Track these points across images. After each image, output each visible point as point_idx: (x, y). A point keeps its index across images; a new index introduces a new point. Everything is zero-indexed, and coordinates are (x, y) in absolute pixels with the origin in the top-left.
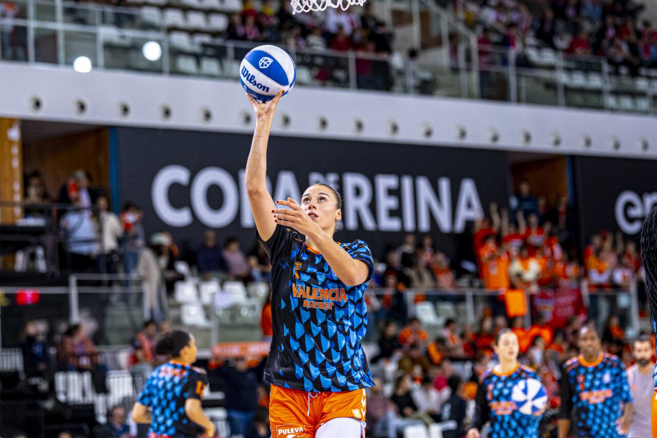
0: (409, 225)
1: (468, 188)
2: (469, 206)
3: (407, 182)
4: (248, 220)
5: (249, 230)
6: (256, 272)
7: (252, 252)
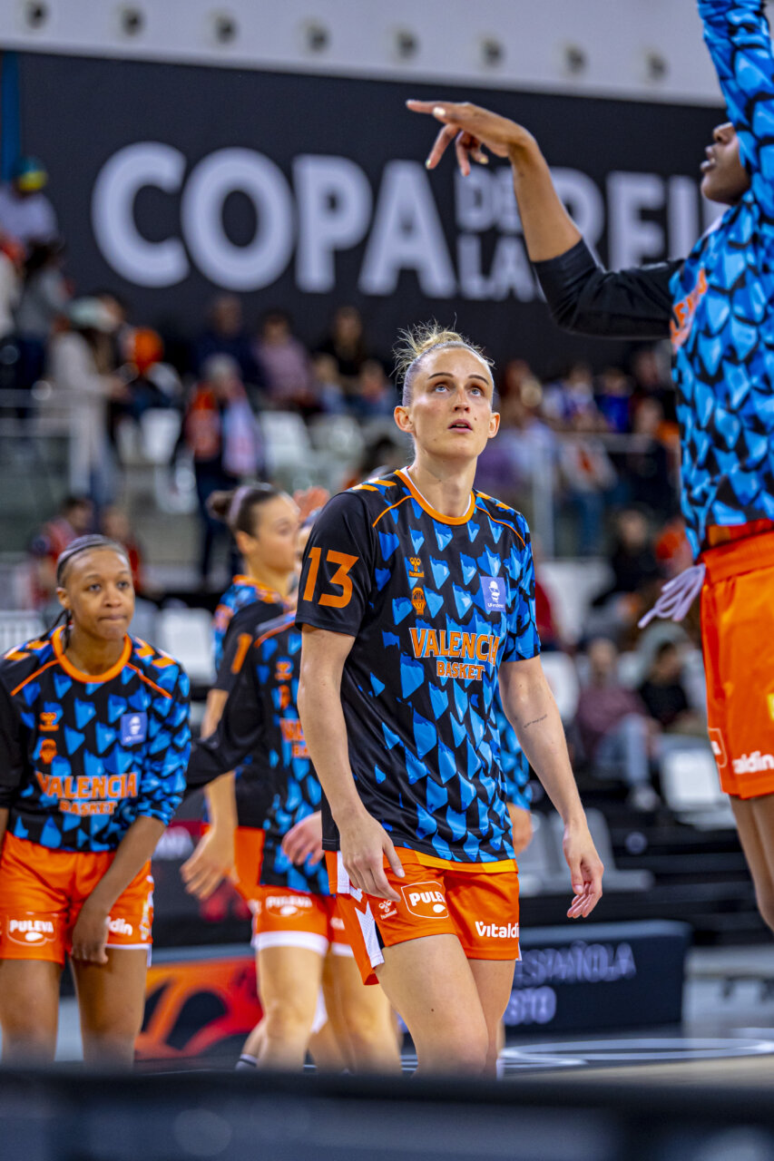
3: (682, 194)
4: (316, 274)
5: (315, 297)
6: (331, 390)
7: (320, 346)
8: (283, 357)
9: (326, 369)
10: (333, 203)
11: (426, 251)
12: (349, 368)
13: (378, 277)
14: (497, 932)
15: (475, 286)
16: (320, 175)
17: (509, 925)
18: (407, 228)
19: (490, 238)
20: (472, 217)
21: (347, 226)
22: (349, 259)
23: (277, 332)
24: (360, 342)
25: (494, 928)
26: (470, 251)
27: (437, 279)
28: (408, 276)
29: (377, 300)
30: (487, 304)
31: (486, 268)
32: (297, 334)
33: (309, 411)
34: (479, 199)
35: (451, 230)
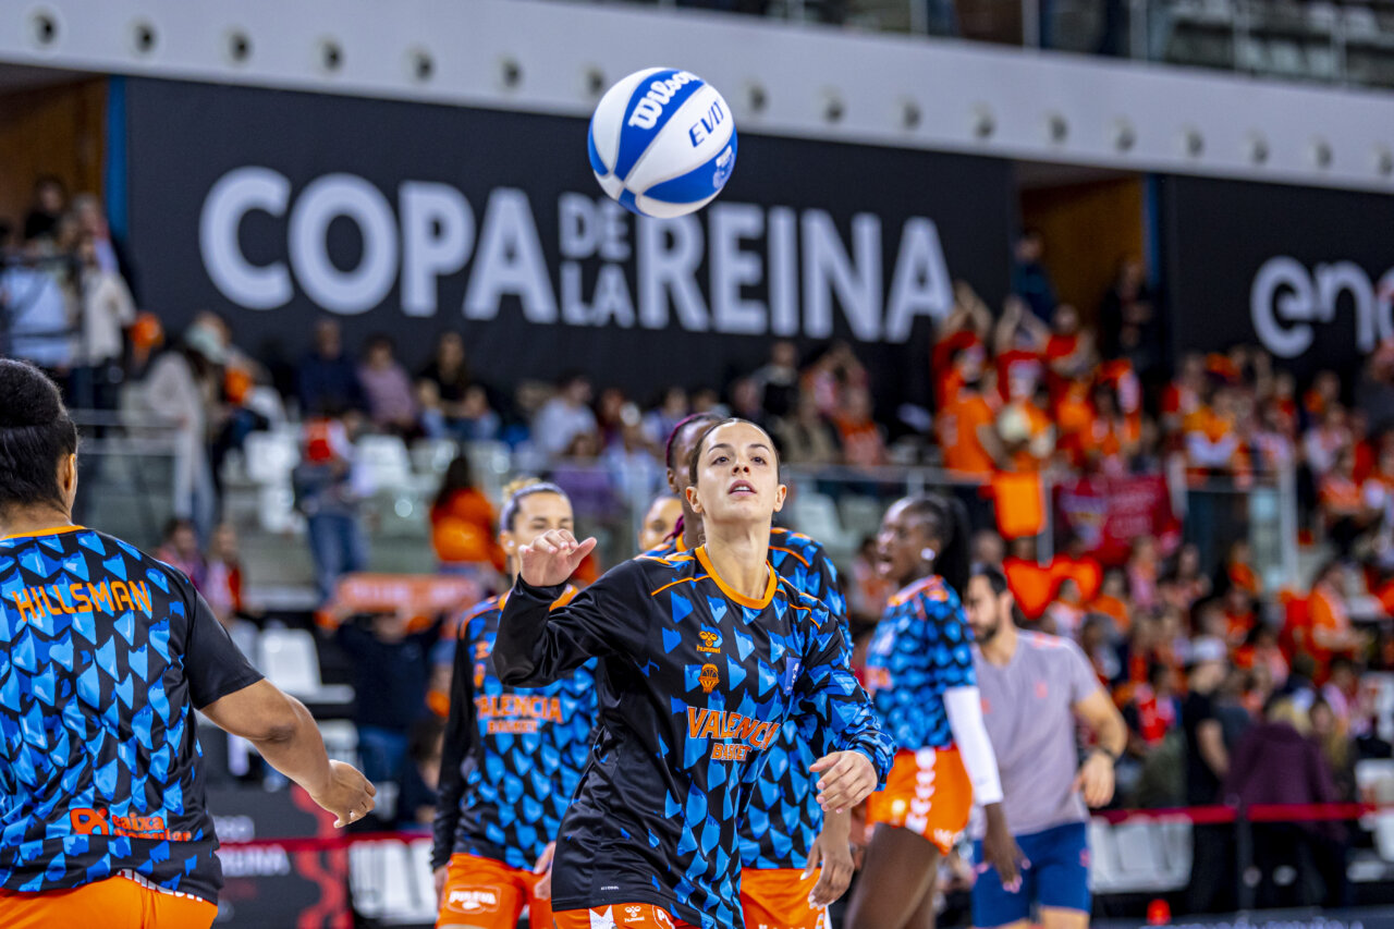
0: (785, 320)
1: (920, 240)
2: (922, 281)
3: (782, 223)
4: (420, 298)
5: (419, 321)
6: (433, 416)
7: (424, 370)
8: (386, 381)
9: (428, 392)
10: (437, 229)
11: (528, 278)
12: (451, 393)
13: (481, 302)
15: (576, 313)
16: (426, 201)
18: (510, 255)
19: (592, 266)
20: (574, 245)
21: (451, 253)
22: (452, 285)
23: (381, 356)
24: (462, 368)
26: (571, 278)
27: (539, 306)
28: (511, 302)
29: (479, 325)
30: (588, 330)
31: (588, 295)
32: (400, 358)
33: (412, 434)
34: (581, 227)
35: (553, 258)
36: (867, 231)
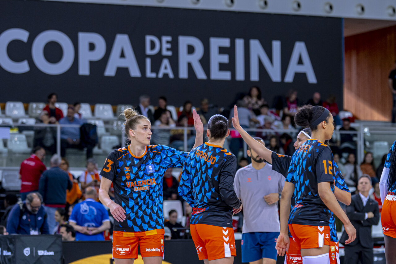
0: (240, 76)
1: (300, 48)
2: (300, 62)
3: (240, 43)
4: (84, 70)
10: (92, 47)
13: (110, 71)
14: (150, 250)
15: (150, 74)
17: (153, 248)
20: (150, 52)
21: (99, 54)
25: (149, 249)
27: (135, 72)
34: (153, 45)
36: (276, 45)
